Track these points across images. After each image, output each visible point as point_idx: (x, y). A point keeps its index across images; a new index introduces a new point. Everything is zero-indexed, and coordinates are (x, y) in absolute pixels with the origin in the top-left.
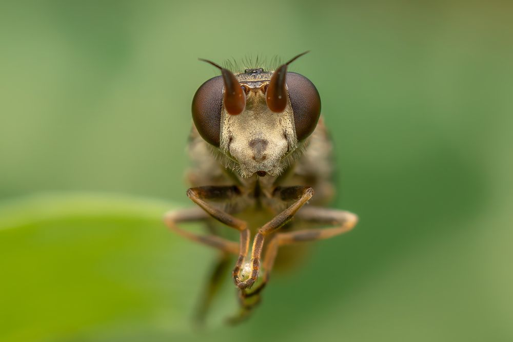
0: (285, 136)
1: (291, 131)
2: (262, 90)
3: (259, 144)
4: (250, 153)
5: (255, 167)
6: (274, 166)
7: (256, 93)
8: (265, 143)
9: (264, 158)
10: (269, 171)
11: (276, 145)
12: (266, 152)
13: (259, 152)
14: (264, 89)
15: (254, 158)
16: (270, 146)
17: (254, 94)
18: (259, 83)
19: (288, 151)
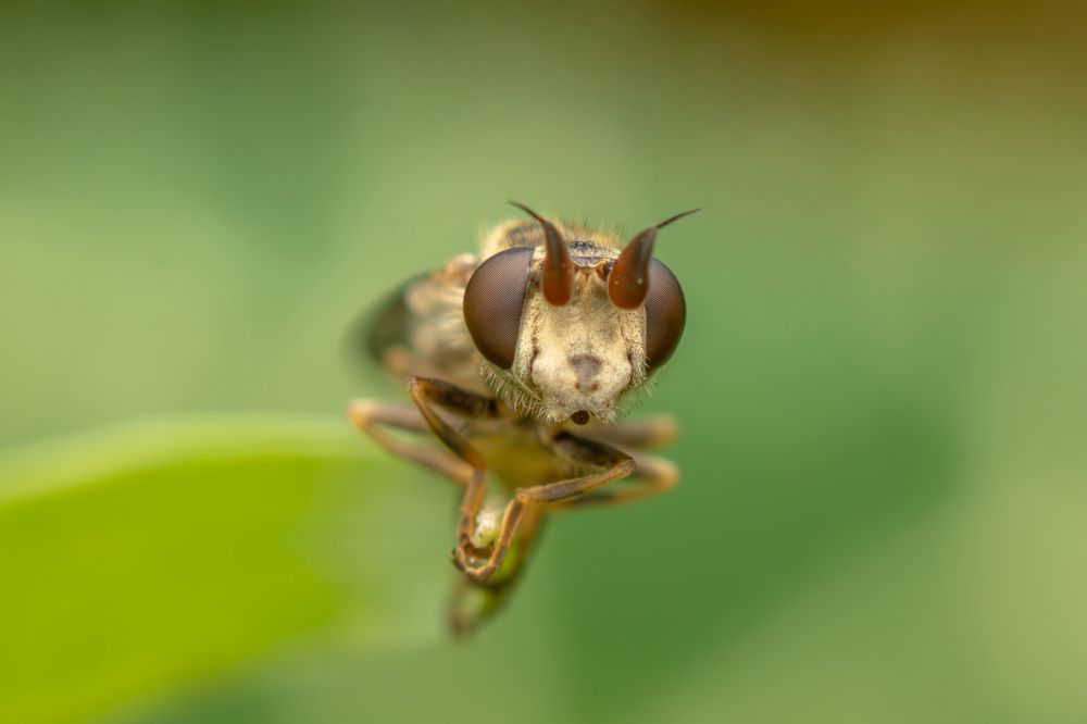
0: (630, 357)
1: (640, 350)
2: (598, 271)
3: (587, 363)
4: (570, 377)
5: (576, 402)
6: (608, 406)
7: (587, 275)
8: (596, 363)
9: (595, 387)
10: (599, 413)
11: (615, 370)
12: (599, 377)
13: (588, 376)
14: (604, 272)
15: (578, 386)
16: (606, 368)
17: (584, 277)
18: (594, 261)
19: (631, 383)
